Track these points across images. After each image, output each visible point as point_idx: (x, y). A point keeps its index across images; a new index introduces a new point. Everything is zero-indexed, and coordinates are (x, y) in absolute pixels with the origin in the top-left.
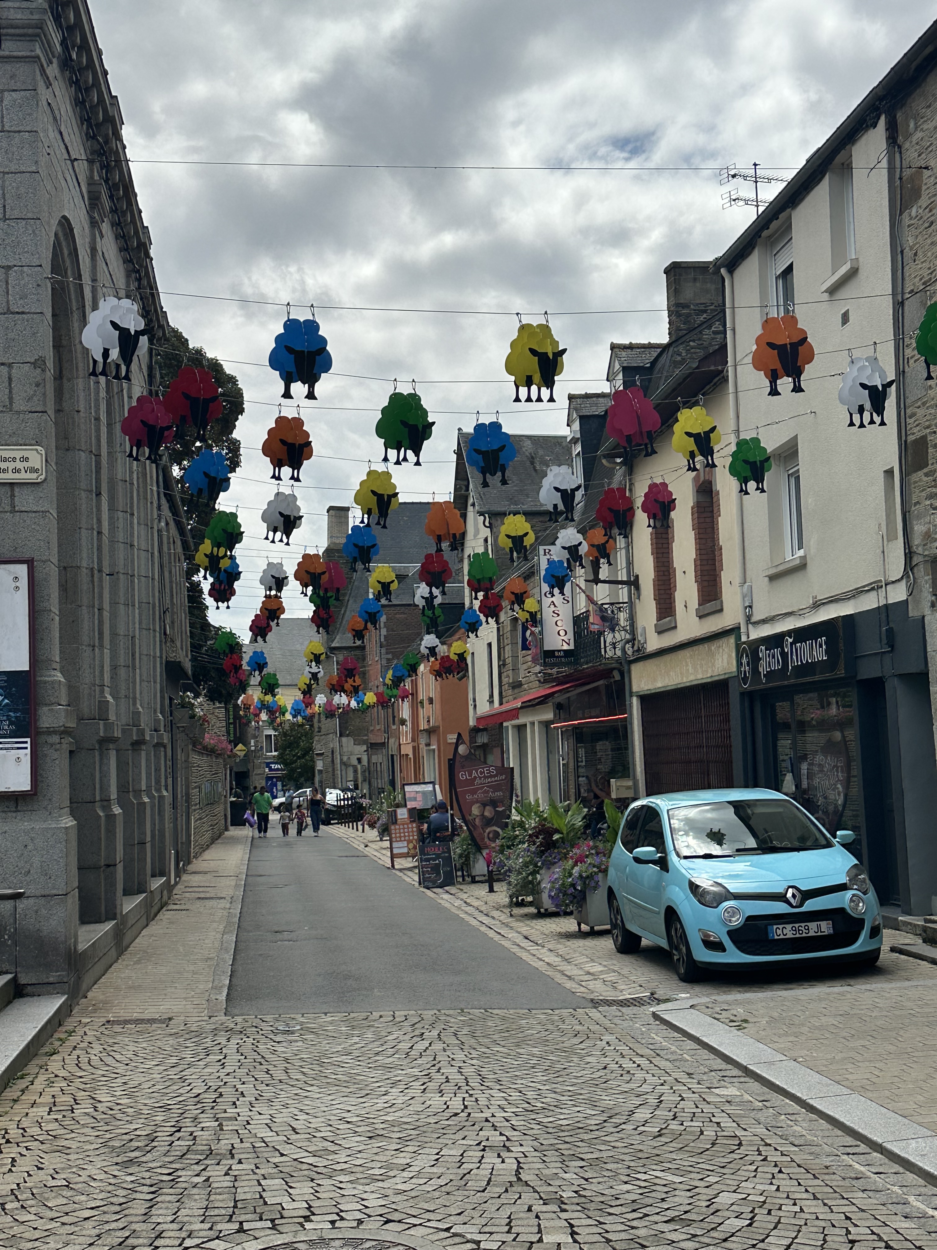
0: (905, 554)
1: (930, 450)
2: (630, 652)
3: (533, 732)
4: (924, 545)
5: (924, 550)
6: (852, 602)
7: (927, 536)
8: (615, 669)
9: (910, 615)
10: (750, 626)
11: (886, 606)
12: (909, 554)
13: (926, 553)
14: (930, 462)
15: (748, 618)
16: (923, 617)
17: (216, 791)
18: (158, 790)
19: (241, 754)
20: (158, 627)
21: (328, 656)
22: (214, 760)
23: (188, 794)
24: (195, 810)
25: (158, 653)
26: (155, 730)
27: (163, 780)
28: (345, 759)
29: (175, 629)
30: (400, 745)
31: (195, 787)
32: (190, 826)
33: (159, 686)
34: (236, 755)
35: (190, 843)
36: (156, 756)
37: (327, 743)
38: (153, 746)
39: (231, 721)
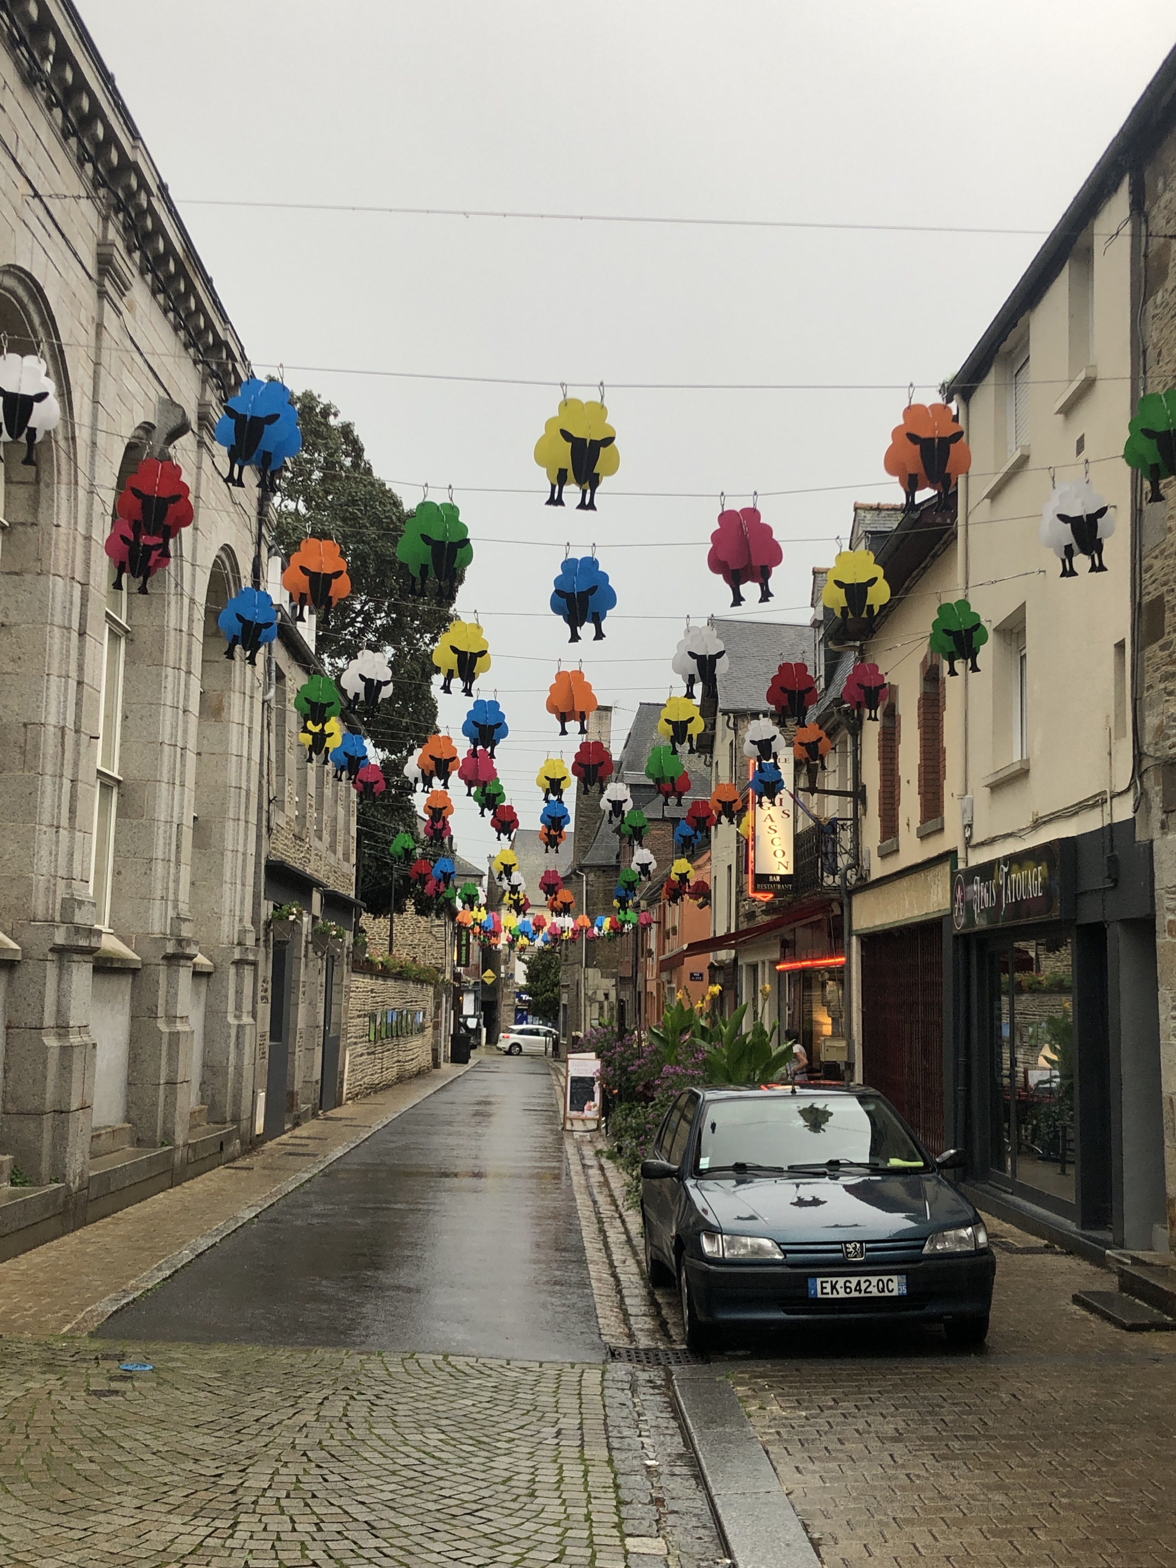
0: (1134, 757)
1: (1168, 615)
2: (851, 880)
3: (764, 974)
4: (1156, 744)
5: (1156, 750)
6: (1075, 820)
7: (1161, 732)
8: (832, 900)
9: (1137, 839)
10: (969, 850)
11: (1111, 826)
12: (1139, 756)
13: (1159, 754)
14: (1167, 631)
15: (968, 840)
16: (1152, 841)
17: (412, 1021)
18: (238, 1017)
19: (489, 981)
20: (253, 819)
21: (578, 875)
22: (411, 985)
23: (338, 1024)
24: (355, 1043)
25: (252, 849)
26: (239, 944)
27: (247, 1005)
28: (590, 993)
29: (308, 825)
30: (646, 981)
31: (359, 1016)
32: (340, 1062)
33: (250, 890)
34: (483, 982)
35: (342, 1083)
36: (239, 976)
37: (573, 974)
38: (233, 963)
39: (464, 942)
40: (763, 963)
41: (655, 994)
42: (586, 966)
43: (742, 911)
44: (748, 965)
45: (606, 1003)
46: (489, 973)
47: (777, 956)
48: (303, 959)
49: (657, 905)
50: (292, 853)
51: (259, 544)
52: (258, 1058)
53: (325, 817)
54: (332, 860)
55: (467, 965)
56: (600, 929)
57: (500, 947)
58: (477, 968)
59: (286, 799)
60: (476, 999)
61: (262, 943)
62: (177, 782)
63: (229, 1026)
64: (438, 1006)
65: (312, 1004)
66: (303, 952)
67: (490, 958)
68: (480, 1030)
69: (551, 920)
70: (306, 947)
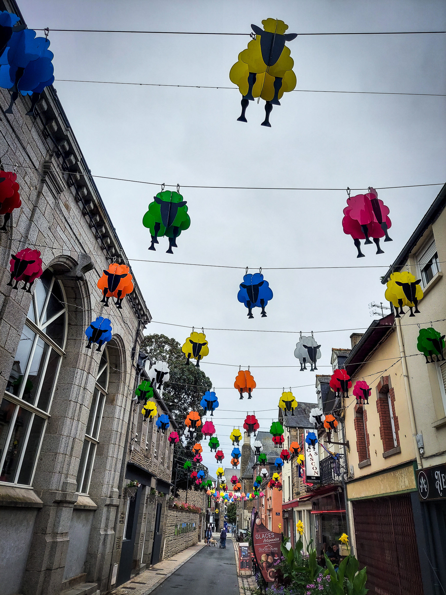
2: (346, 478)
3: (304, 514)
8: (339, 486)
10: (423, 460)
15: (422, 456)
17: (191, 526)
18: (106, 530)
19: (217, 513)
20: (123, 444)
21: (242, 481)
22: (191, 514)
23: (162, 529)
24: (169, 536)
25: (121, 457)
26: (110, 497)
27: (111, 524)
28: (245, 517)
29: (151, 453)
30: (261, 514)
31: (171, 526)
32: (162, 544)
33: (118, 474)
34: (215, 513)
35: (162, 552)
36: (109, 512)
37: (240, 512)
38: (106, 505)
39: (210, 500)
40: (304, 511)
41: (264, 519)
42: (244, 509)
43: (294, 492)
44: (297, 511)
45: (249, 521)
46: (217, 510)
47: (310, 508)
48: (145, 505)
49: (265, 490)
50: (143, 462)
51: (136, 343)
52: (115, 549)
53: (160, 452)
54: (162, 468)
55: (210, 507)
56: (248, 497)
57: (220, 502)
58: (214, 508)
59: (141, 441)
60: (213, 518)
61: (122, 497)
62: (76, 418)
63: (100, 534)
64: (201, 521)
65: (149, 522)
66: (145, 502)
67: (217, 505)
68: (214, 528)
69: (234, 493)
70: (147, 500)
